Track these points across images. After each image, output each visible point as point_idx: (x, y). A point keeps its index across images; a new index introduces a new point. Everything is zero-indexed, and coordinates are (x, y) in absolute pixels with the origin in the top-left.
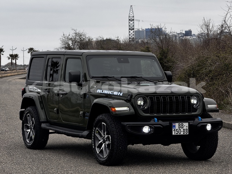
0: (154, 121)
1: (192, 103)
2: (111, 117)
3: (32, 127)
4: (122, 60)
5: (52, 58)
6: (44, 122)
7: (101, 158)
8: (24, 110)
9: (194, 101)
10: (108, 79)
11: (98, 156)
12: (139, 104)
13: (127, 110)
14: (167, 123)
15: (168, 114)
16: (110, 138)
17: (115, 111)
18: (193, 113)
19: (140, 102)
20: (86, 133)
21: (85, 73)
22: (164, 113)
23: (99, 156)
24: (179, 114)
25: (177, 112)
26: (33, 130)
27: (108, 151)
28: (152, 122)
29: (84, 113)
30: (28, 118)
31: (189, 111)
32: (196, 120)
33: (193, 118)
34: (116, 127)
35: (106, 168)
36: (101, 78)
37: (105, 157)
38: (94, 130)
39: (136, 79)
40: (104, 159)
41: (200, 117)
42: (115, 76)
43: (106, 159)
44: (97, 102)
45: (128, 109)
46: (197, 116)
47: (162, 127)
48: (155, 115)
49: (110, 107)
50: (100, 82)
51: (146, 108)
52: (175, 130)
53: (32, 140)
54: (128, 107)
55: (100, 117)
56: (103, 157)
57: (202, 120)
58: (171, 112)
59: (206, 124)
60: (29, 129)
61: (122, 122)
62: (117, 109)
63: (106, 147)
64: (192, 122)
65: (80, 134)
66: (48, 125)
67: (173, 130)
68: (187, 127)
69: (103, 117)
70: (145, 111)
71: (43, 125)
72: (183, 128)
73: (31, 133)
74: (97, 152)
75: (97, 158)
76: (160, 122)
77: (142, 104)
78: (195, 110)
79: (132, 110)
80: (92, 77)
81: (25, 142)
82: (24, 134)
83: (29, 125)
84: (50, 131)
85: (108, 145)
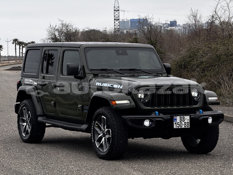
0: (156, 114)
1: (193, 95)
2: (111, 110)
3: (28, 120)
4: (120, 52)
5: (49, 50)
6: (40, 116)
7: (101, 152)
8: (19, 103)
9: (194, 94)
10: (107, 72)
11: (97, 150)
12: (140, 97)
13: (127, 103)
14: (168, 117)
15: (169, 107)
16: (111, 132)
17: (116, 104)
18: (194, 106)
19: (141, 95)
20: (84, 127)
21: (83, 65)
22: (165, 106)
23: (99, 150)
24: (180, 107)
25: (178, 105)
26: (29, 123)
27: (108, 145)
28: (153, 115)
29: (82, 107)
30: (24, 111)
31: (190, 104)
32: (198, 113)
33: (194, 111)
34: (116, 121)
35: (107, 163)
36: (100, 70)
37: (105, 151)
38: (93, 124)
39: (135, 72)
40: (104, 154)
41: (201, 110)
42: (114, 68)
43: (106, 153)
44: (96, 96)
45: (129, 102)
46: (198, 109)
47: (163, 120)
48: (156, 108)
49: (110, 100)
50: (98, 74)
51: (146, 101)
52: (176, 123)
53: (28, 133)
54: (129, 100)
55: (100, 110)
56: (103, 151)
57: (203, 113)
58: (172, 105)
59: (207, 117)
60: (25, 122)
61: (123, 115)
62: (117, 102)
63: (106, 140)
64: (193, 115)
65: (79, 127)
66: (45, 118)
67: (175, 123)
68: (188, 120)
69: (103, 110)
70: (146, 104)
71: (40, 119)
72: (185, 122)
73: (27, 127)
74: (96, 146)
75: (97, 152)
76: (161, 115)
77: (143, 97)
78: (196, 103)
79: (133, 104)
80: (90, 70)
81: (21, 136)
82: (20, 128)
83: (25, 119)
84: (47, 124)
85: (109, 139)
